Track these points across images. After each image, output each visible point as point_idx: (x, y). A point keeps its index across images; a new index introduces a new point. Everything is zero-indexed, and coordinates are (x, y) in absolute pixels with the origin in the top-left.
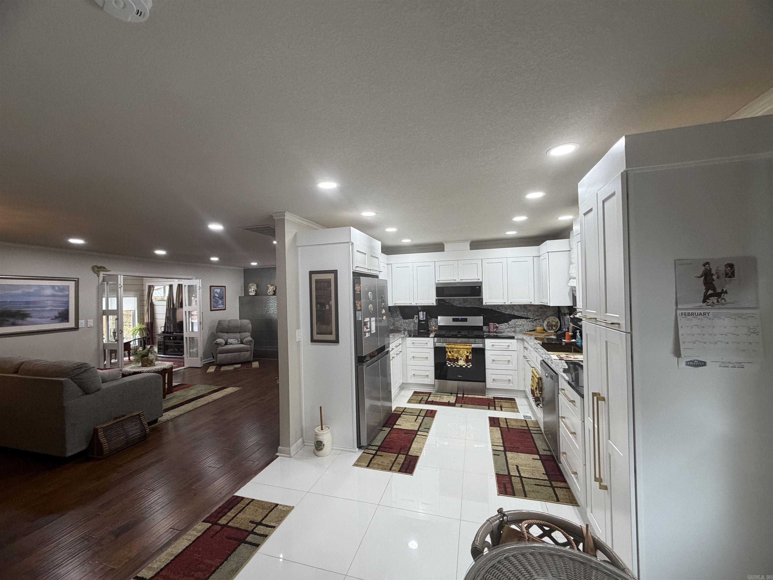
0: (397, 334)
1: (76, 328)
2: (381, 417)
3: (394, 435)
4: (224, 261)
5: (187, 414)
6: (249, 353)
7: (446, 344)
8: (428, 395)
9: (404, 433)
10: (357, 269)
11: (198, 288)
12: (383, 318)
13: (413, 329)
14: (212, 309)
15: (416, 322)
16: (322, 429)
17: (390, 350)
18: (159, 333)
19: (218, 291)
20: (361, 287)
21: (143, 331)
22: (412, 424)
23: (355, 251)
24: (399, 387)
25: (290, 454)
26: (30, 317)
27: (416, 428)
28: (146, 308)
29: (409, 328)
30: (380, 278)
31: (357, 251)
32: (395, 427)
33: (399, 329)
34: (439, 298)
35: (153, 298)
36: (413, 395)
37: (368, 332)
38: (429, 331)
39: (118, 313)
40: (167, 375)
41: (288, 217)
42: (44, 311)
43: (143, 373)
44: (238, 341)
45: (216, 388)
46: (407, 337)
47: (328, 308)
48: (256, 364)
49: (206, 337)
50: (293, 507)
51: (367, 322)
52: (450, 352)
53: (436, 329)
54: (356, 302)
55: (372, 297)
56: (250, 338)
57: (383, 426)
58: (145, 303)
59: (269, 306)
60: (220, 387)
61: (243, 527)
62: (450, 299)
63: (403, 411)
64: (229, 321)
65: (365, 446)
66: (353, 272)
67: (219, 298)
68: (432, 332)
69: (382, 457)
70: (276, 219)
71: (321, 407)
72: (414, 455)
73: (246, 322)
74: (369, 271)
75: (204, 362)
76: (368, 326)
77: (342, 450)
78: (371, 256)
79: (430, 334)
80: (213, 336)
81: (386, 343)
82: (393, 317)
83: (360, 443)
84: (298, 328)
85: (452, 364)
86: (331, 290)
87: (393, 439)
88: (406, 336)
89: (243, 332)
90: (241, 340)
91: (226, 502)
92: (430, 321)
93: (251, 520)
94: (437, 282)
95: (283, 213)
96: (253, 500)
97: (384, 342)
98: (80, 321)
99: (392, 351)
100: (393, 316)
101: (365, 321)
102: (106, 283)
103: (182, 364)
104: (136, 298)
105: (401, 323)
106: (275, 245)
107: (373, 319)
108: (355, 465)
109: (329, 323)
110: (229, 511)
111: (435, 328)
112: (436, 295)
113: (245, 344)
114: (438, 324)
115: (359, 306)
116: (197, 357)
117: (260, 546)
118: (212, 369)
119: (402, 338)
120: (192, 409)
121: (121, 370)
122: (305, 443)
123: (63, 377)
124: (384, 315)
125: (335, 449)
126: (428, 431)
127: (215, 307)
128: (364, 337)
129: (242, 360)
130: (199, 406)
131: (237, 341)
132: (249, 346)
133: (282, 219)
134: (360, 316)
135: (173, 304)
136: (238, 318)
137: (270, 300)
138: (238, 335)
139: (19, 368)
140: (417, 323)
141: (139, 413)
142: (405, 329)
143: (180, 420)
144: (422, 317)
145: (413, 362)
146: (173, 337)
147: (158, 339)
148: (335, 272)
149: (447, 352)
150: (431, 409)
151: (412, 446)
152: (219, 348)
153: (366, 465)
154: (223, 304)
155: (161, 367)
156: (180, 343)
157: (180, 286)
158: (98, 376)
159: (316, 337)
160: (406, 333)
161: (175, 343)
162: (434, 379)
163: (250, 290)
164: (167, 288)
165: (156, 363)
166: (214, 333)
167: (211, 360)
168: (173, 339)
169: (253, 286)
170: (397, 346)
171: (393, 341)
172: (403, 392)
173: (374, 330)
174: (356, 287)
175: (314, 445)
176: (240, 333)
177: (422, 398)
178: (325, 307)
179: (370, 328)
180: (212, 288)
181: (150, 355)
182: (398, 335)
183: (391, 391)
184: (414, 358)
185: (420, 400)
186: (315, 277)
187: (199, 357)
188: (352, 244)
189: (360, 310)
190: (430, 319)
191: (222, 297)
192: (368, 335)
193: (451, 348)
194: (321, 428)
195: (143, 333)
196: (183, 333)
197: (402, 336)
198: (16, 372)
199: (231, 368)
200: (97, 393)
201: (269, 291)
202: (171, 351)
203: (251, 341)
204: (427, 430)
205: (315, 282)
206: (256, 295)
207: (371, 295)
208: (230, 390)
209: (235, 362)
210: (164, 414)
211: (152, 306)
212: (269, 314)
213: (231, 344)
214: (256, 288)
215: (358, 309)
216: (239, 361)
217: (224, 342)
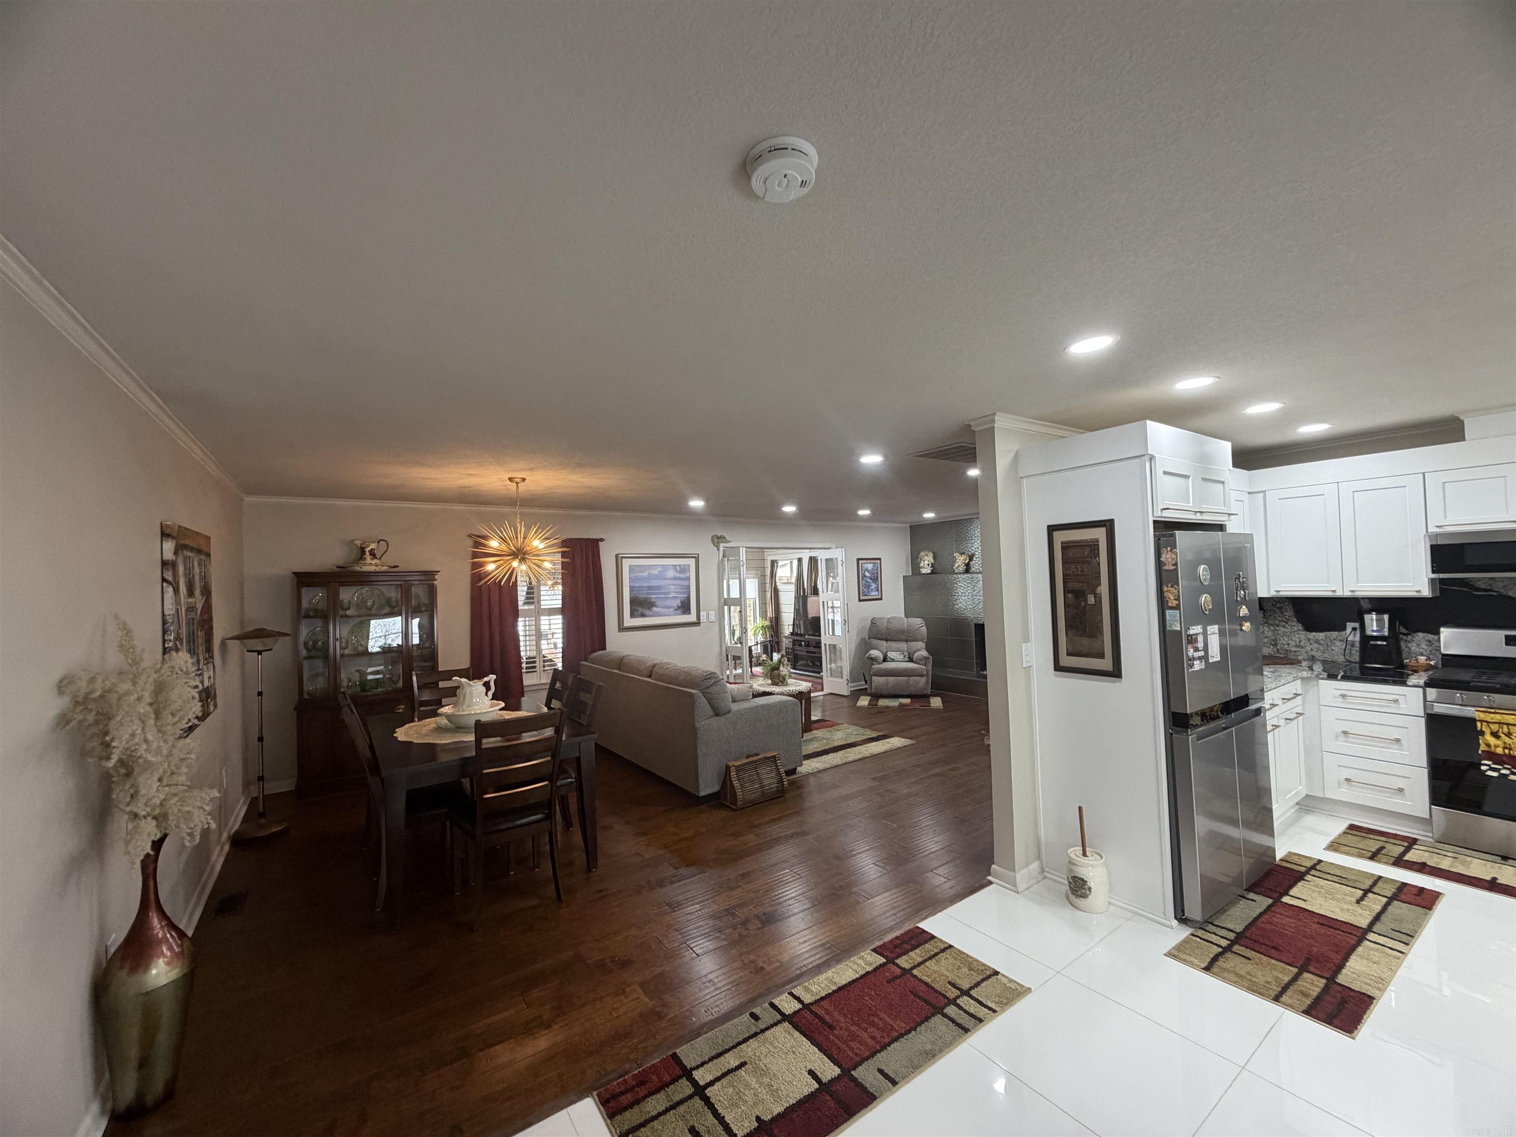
0: (1285, 670)
1: (697, 623)
2: (1243, 866)
3: (1282, 920)
4: (878, 515)
5: (834, 770)
6: (923, 679)
7: (1476, 711)
8: (1406, 844)
9: (1318, 923)
10: (1166, 514)
11: (840, 563)
12: (1243, 628)
13: (1341, 659)
14: (862, 598)
15: (1353, 642)
16: (1084, 854)
17: (1267, 706)
18: (787, 635)
19: (870, 566)
20: (1176, 554)
22: (1346, 907)
23: (1160, 473)
24: (1297, 804)
25: (1015, 885)
26: (656, 606)
27: (1364, 923)
28: (768, 595)
29: (1326, 655)
30: (1230, 529)
31: (1165, 473)
32: (1286, 899)
33: (1291, 656)
34: (1442, 576)
35: (777, 581)
36: (1345, 833)
37: (1200, 658)
38: (1403, 666)
39: (740, 602)
40: (804, 701)
41: (1002, 422)
42: (667, 598)
43: (774, 694)
44: (904, 656)
45: (874, 735)
46: (1323, 679)
47: (1093, 601)
48: (936, 702)
49: (853, 646)
50: (1029, 990)
51: (1196, 634)
52: (1495, 735)
53: (1432, 663)
54: (1165, 589)
55: (1209, 577)
56: (924, 653)
57: (1250, 889)
58: (768, 586)
59: (958, 593)
60: (881, 734)
61: (937, 987)
62: (1491, 579)
63: (1313, 867)
64: (888, 620)
65: (1196, 922)
66: (1155, 522)
67: (872, 580)
68: (1416, 671)
69: (1248, 961)
70: (976, 429)
71: (1080, 808)
72: (1357, 989)
73: (917, 623)
74: (1199, 516)
75: (851, 687)
76: (1200, 645)
77: (1135, 913)
78: (1204, 479)
79: (1408, 675)
80: (864, 646)
81: (1251, 689)
82: (1272, 625)
83: (1183, 911)
84: (1026, 639)
85: (1504, 772)
86: (1099, 564)
87: (1282, 928)
88: (1317, 676)
89: (913, 641)
90: (909, 654)
91: (906, 933)
92: (1406, 641)
93: (950, 979)
94: (1432, 529)
95: (990, 418)
96: (951, 946)
97: (1246, 685)
98: (702, 613)
99: (1270, 709)
100: (1271, 622)
101: (1191, 632)
102: (726, 559)
103: (820, 687)
104: (757, 580)
105: (1300, 642)
106: (975, 481)
107: (1213, 629)
108: (1169, 954)
109: (1095, 632)
110: (912, 950)
111: (1429, 659)
112: (1433, 567)
113: (917, 663)
114: (1439, 650)
115: (1172, 598)
116: (842, 678)
117: (969, 1033)
118: (864, 701)
119: (1302, 679)
120: (840, 762)
121: (751, 687)
122: (1045, 874)
123: (693, 689)
124: (1245, 619)
125: (1117, 906)
126: (1411, 941)
127: (866, 595)
128: (1188, 669)
129: (912, 690)
130: (851, 759)
131: (902, 657)
132: (924, 667)
133: (989, 428)
134: (1176, 621)
135: (804, 589)
136: (903, 616)
137: (959, 581)
138: (903, 646)
139: (652, 671)
140: (1358, 644)
141: (775, 754)
142: (1313, 657)
143: (826, 777)
144: (1375, 628)
145: (1342, 745)
146: (805, 642)
147: (786, 643)
148: (1108, 525)
149: (1482, 733)
150: (1420, 886)
151: (1348, 964)
152: (874, 666)
153: (1203, 965)
154: (878, 590)
155: (796, 688)
156: (814, 653)
157: (813, 561)
158: (726, 692)
159: (1067, 661)
160: (1318, 668)
161: (808, 652)
162: (1428, 805)
163: (922, 565)
164: (795, 563)
165: (790, 681)
166: (865, 639)
167: (863, 685)
168: (806, 646)
169: (927, 555)
170: (1289, 700)
171: (1273, 686)
172: (1310, 820)
173: (1215, 655)
174: (1163, 556)
175: (1066, 882)
176: (907, 641)
177: (1382, 848)
178: (1086, 601)
179: (1206, 648)
180: (861, 562)
181: (781, 668)
182: (1288, 671)
183: (1270, 811)
184: (1347, 737)
185: (1374, 850)
186: (1060, 537)
187: (845, 677)
188: (1152, 458)
189: (1177, 607)
190: (1407, 635)
191: (876, 578)
192: (1198, 666)
193: (1499, 723)
194: (1081, 852)
195: (766, 632)
196: (820, 636)
197: (1305, 674)
198: (650, 676)
199: (894, 703)
200: (728, 716)
201: (956, 566)
202: (803, 665)
203: (926, 658)
204: (1405, 938)
205: (1062, 547)
206: (933, 572)
207: (1205, 573)
208: (896, 742)
209: (902, 693)
210: (804, 762)
211: (776, 591)
212: (958, 609)
213: (893, 660)
214: (932, 561)
215: (1170, 604)
216: (907, 693)
217: (881, 656)
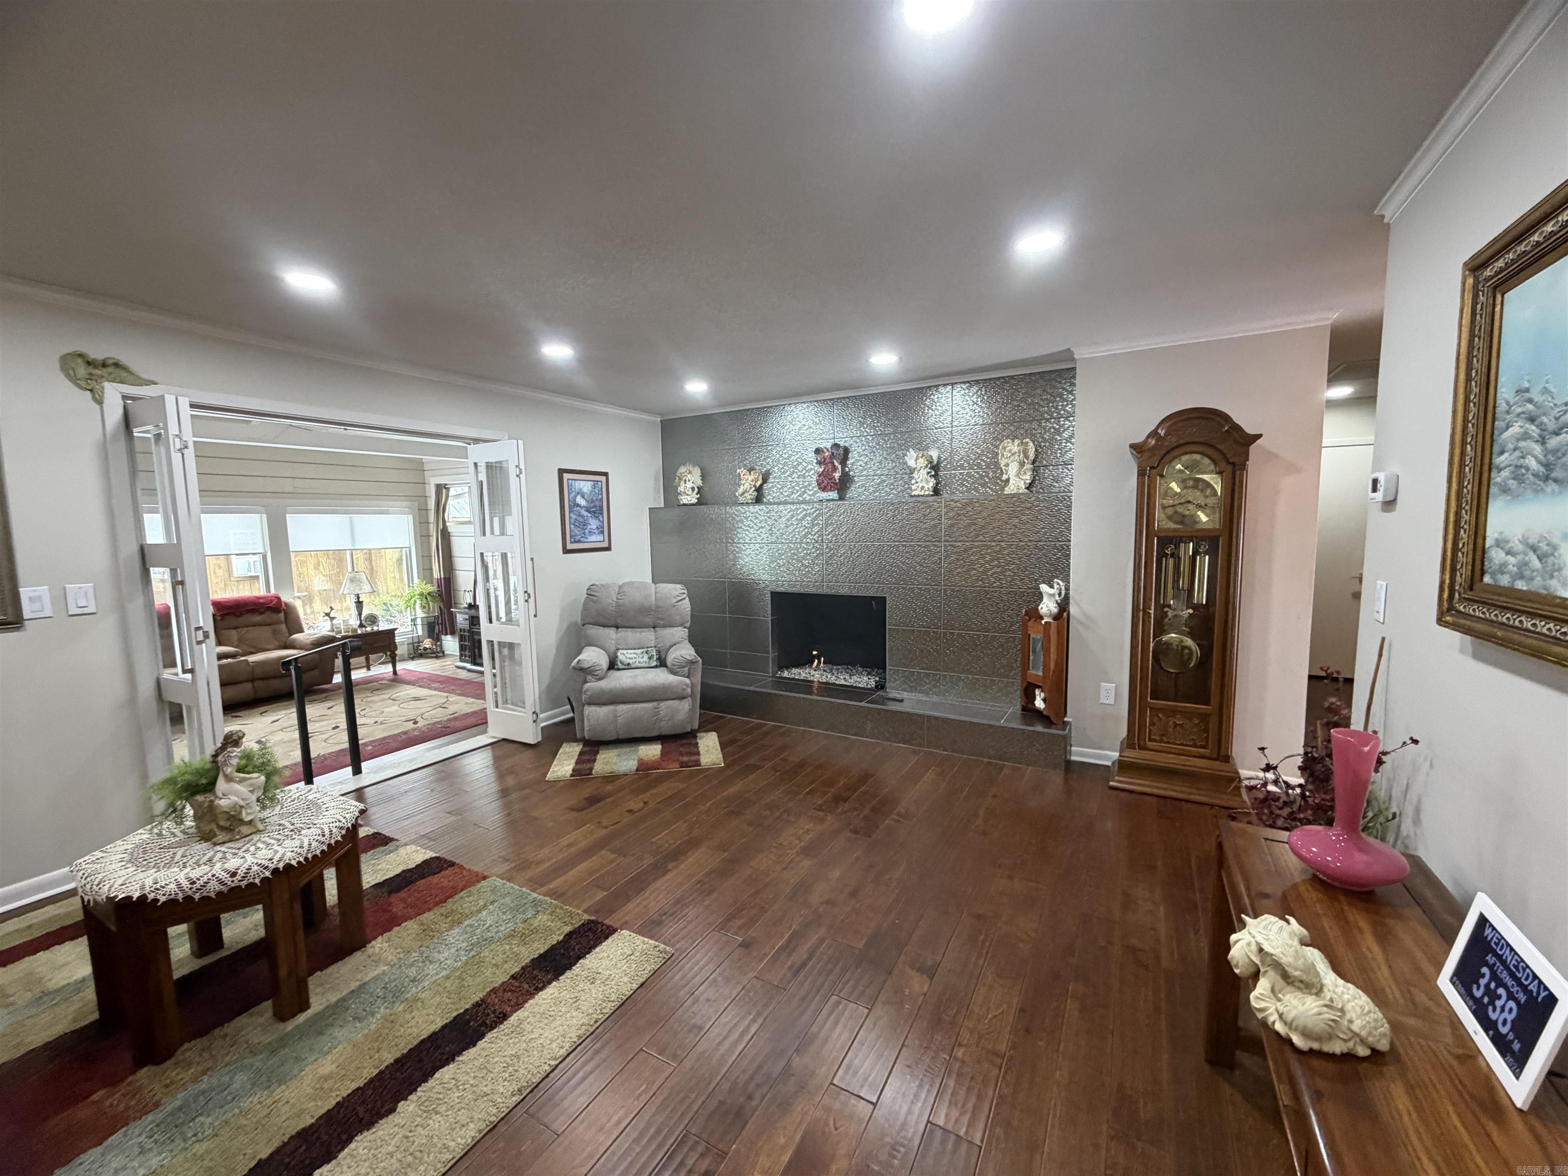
1: (11, 621)
6: (685, 704)
11: (513, 472)
14: (570, 546)
19: (586, 486)
21: (429, 598)
28: (433, 542)
35: (448, 517)
44: (650, 658)
48: (709, 746)
49: (549, 644)
56: (687, 651)
58: (432, 529)
59: (746, 538)
64: (620, 587)
67: (590, 512)
73: (674, 591)
75: (542, 726)
80: (571, 640)
89: (664, 626)
90: (659, 652)
104: (411, 516)
113: (675, 673)
116: (525, 706)
118: (566, 762)
127: (579, 541)
129: (666, 727)
131: (645, 659)
132: (687, 681)
136: (649, 579)
137: (746, 518)
138: (648, 636)
152: (589, 684)
154: (602, 532)
166: (576, 625)
176: (654, 628)
180: (566, 476)
187: (531, 705)
191: (599, 508)
195: (429, 603)
199: (629, 757)
203: (692, 663)
206: (700, 502)
209: (644, 735)
211: (445, 536)
212: (743, 566)
213: (628, 667)
216: (655, 733)
217: (604, 662)
